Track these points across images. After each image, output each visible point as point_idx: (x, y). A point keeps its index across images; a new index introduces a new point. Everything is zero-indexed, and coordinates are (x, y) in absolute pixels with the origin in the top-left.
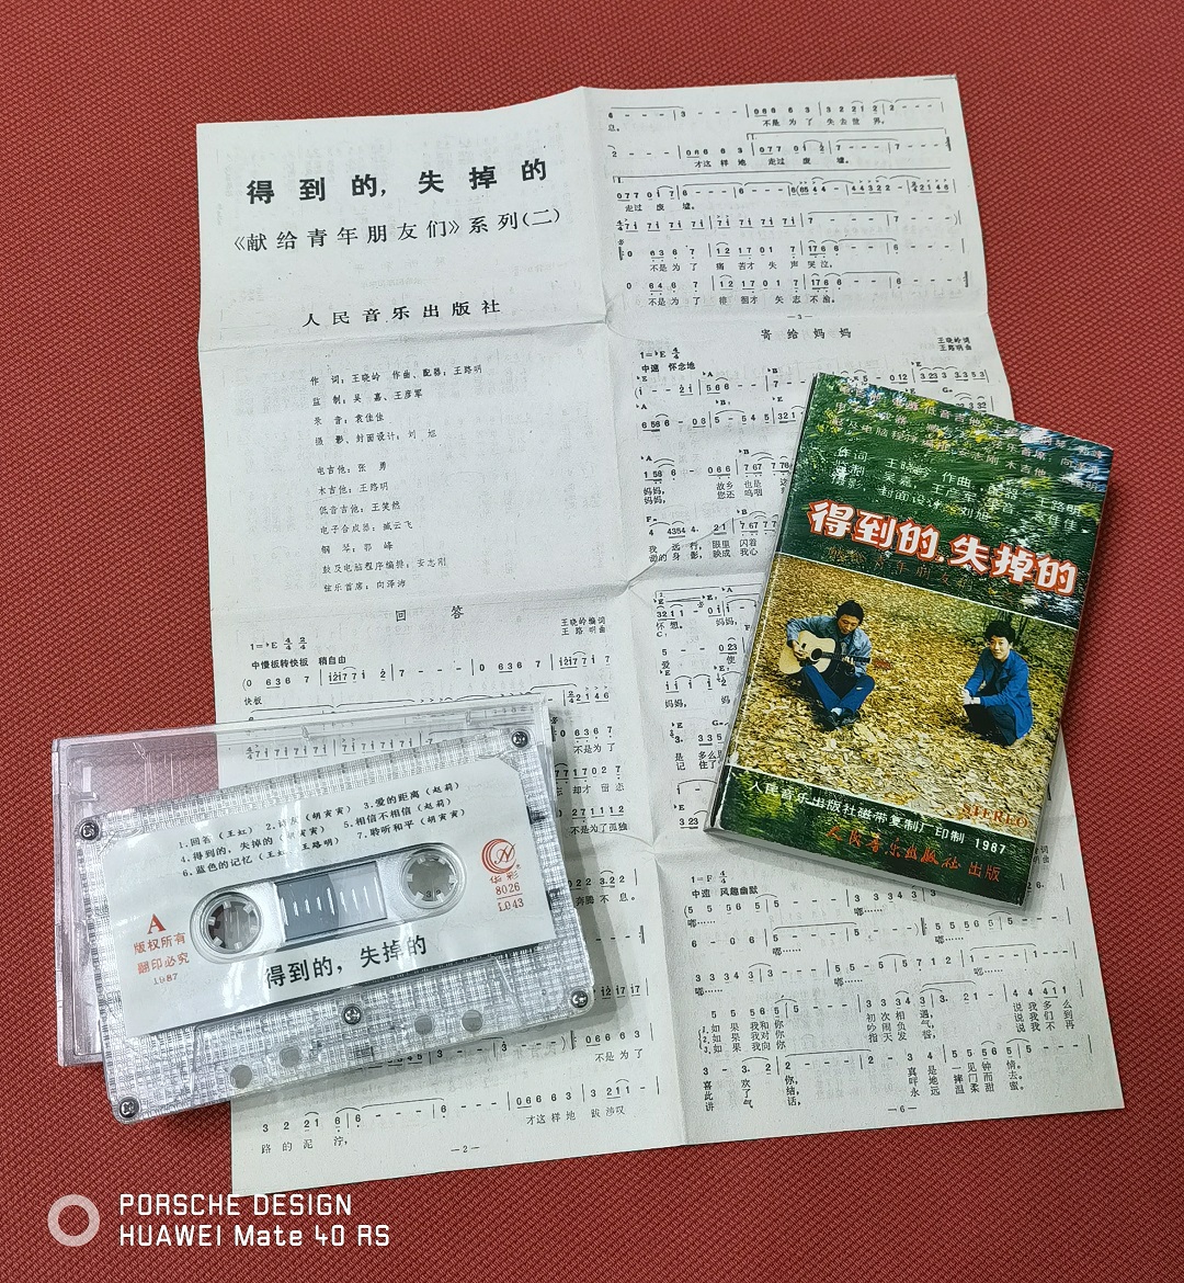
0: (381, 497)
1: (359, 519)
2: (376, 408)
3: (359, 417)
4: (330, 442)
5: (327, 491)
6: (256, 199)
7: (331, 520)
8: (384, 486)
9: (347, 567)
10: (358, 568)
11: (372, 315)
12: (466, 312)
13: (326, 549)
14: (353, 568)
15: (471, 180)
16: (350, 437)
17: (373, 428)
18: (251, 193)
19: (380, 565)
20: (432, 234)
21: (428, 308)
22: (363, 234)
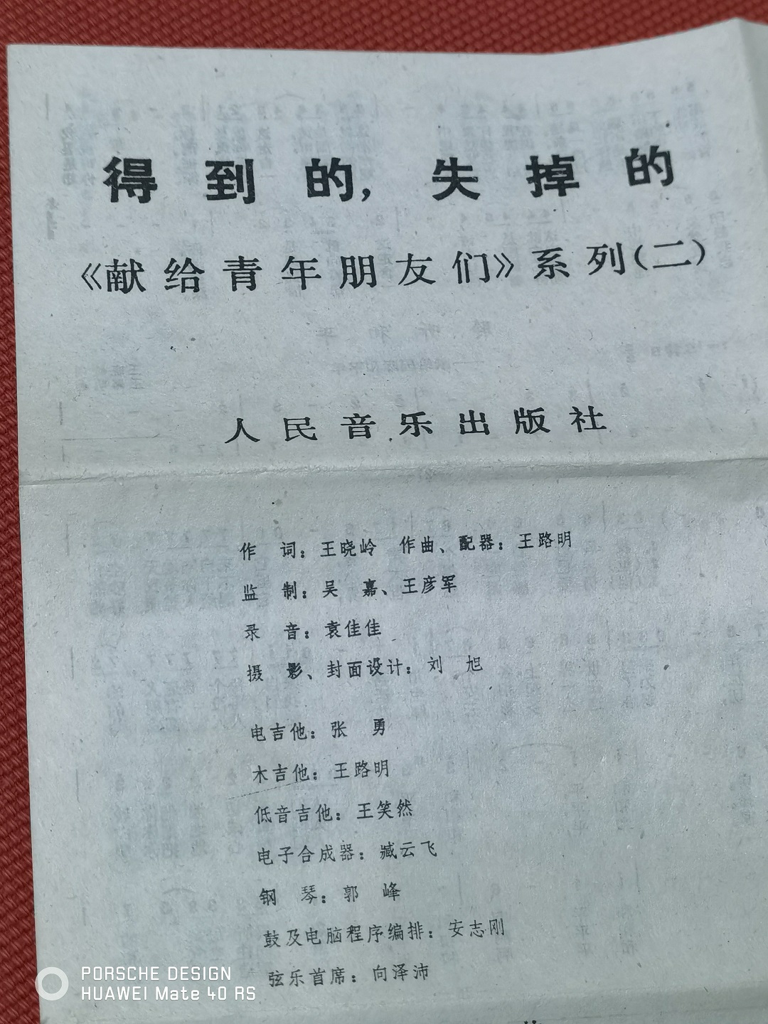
0: (377, 789)
1: (333, 835)
2: (369, 609)
3: (333, 627)
4: (275, 674)
5: (271, 775)
6: (123, 193)
7: (280, 836)
8: (382, 766)
9: (312, 935)
10: (334, 937)
11: (359, 426)
12: (540, 427)
13: (268, 896)
14: (324, 938)
15: (530, 180)
16: (316, 666)
17: (360, 649)
18: (111, 182)
19: (376, 931)
20: (463, 276)
21: (467, 418)
22: (329, 269)
